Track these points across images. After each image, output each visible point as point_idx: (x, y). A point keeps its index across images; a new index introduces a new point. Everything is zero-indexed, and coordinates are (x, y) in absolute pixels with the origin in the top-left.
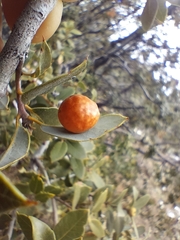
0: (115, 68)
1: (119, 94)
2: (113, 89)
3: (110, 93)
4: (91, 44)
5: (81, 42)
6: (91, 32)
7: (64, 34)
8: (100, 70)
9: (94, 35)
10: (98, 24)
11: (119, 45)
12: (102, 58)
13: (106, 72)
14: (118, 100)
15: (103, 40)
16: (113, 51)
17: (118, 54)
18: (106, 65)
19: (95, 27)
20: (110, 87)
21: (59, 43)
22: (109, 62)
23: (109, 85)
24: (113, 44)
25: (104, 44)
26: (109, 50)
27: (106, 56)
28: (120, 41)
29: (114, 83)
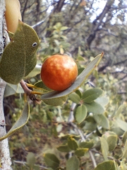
0: (104, 37)
1: (114, 54)
2: (108, 52)
3: (108, 56)
4: (80, 30)
5: (73, 33)
6: (77, 23)
7: (57, 34)
8: (93, 43)
9: (79, 24)
10: (79, 16)
11: (98, 21)
12: (91, 36)
13: (98, 43)
14: (115, 58)
15: (86, 24)
16: (96, 28)
17: (101, 27)
18: (96, 39)
19: (77, 19)
20: (106, 52)
22: (97, 36)
23: (104, 51)
24: (95, 23)
25: (88, 26)
26: (94, 27)
27: (93, 33)
28: (98, 18)
29: (107, 48)
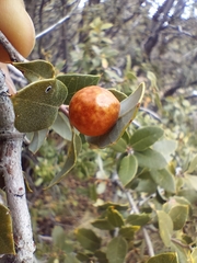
0: (171, 40)
1: (190, 67)
2: (179, 65)
3: (179, 71)
4: (132, 32)
5: (121, 37)
6: (126, 21)
7: (96, 36)
8: (155, 52)
9: (130, 22)
10: (129, 9)
11: (162, 15)
12: (150, 39)
13: (162, 51)
14: (192, 72)
15: (142, 21)
16: (158, 26)
17: (166, 24)
18: (159, 44)
19: (126, 14)
20: (176, 65)
21: (95, 48)
22: (160, 39)
23: (173, 62)
24: (155, 18)
25: (145, 24)
26: (154, 26)
27: (153, 35)
28: (161, 10)
29: (178, 59)
